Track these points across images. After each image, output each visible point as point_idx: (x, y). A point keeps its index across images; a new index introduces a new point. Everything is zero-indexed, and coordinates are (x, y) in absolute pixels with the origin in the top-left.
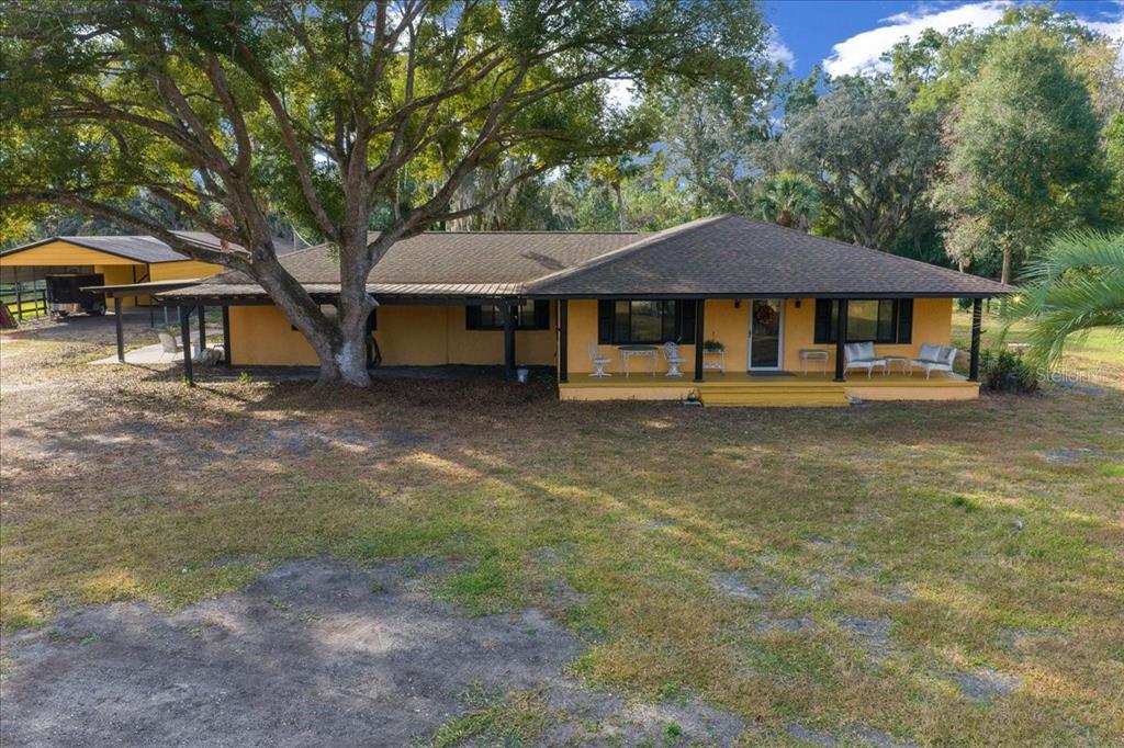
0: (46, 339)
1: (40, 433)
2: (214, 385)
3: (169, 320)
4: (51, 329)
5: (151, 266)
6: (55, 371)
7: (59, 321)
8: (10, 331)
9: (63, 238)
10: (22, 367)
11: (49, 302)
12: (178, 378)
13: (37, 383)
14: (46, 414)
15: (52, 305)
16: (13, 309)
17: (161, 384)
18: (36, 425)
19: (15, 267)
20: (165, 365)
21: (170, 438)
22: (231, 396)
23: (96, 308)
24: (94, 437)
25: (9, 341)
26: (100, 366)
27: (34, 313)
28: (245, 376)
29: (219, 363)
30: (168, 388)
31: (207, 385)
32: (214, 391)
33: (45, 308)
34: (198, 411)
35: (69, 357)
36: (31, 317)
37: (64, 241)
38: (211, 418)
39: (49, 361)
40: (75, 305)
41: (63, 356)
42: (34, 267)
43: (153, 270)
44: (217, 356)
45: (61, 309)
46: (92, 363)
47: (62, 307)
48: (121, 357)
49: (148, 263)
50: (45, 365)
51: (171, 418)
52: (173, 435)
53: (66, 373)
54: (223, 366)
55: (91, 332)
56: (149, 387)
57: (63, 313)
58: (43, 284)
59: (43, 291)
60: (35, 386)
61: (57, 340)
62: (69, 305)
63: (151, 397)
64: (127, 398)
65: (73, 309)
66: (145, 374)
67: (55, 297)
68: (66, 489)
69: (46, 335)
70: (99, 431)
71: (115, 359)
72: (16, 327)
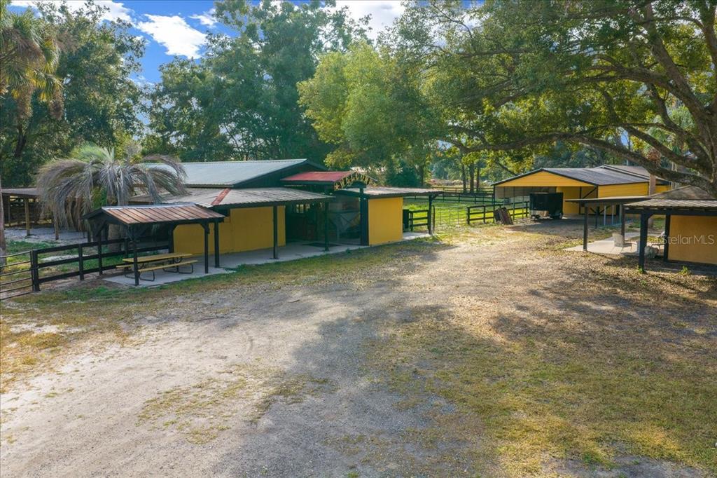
0: (532, 232)
1: (550, 295)
2: (661, 274)
3: (606, 224)
4: (532, 226)
5: (599, 188)
6: (545, 253)
7: (535, 221)
8: (510, 226)
9: (546, 169)
10: (525, 248)
11: (530, 209)
12: (632, 266)
13: (537, 260)
14: (550, 282)
15: (532, 211)
16: (511, 212)
17: (619, 269)
18: (546, 289)
19: (514, 187)
20: (617, 256)
21: (644, 312)
22: (679, 284)
23: (557, 214)
24: (588, 304)
25: (512, 232)
26: (573, 252)
27: (521, 216)
28: (685, 269)
29: (657, 257)
30: (626, 272)
31: (655, 273)
32: (663, 279)
33: (527, 213)
34: (658, 294)
35: (550, 244)
36: (519, 218)
37: (546, 171)
38: (671, 300)
39: (539, 246)
40: (545, 212)
41: (547, 244)
42: (524, 187)
43: (600, 190)
44: (656, 252)
45: (537, 214)
46: (566, 250)
47: (538, 213)
48: (585, 247)
49: (598, 186)
50: (538, 249)
51: (638, 296)
52: (646, 310)
53: (551, 255)
54: (663, 260)
55: (558, 229)
56: (612, 270)
57: (537, 217)
58: (528, 199)
59: (527, 202)
60: (536, 262)
61: (539, 233)
62: (542, 212)
63: (616, 278)
64: (598, 277)
65: (544, 214)
66: (605, 261)
67: (534, 206)
68: (583, 341)
69: (531, 229)
70: (589, 299)
71: (580, 248)
72: (512, 224)
